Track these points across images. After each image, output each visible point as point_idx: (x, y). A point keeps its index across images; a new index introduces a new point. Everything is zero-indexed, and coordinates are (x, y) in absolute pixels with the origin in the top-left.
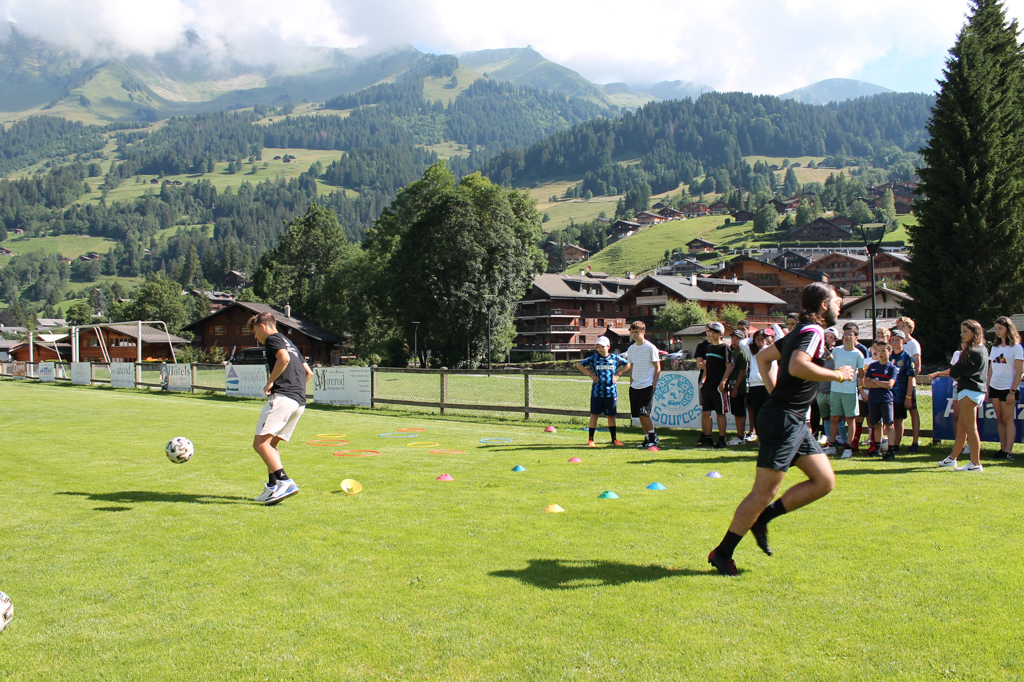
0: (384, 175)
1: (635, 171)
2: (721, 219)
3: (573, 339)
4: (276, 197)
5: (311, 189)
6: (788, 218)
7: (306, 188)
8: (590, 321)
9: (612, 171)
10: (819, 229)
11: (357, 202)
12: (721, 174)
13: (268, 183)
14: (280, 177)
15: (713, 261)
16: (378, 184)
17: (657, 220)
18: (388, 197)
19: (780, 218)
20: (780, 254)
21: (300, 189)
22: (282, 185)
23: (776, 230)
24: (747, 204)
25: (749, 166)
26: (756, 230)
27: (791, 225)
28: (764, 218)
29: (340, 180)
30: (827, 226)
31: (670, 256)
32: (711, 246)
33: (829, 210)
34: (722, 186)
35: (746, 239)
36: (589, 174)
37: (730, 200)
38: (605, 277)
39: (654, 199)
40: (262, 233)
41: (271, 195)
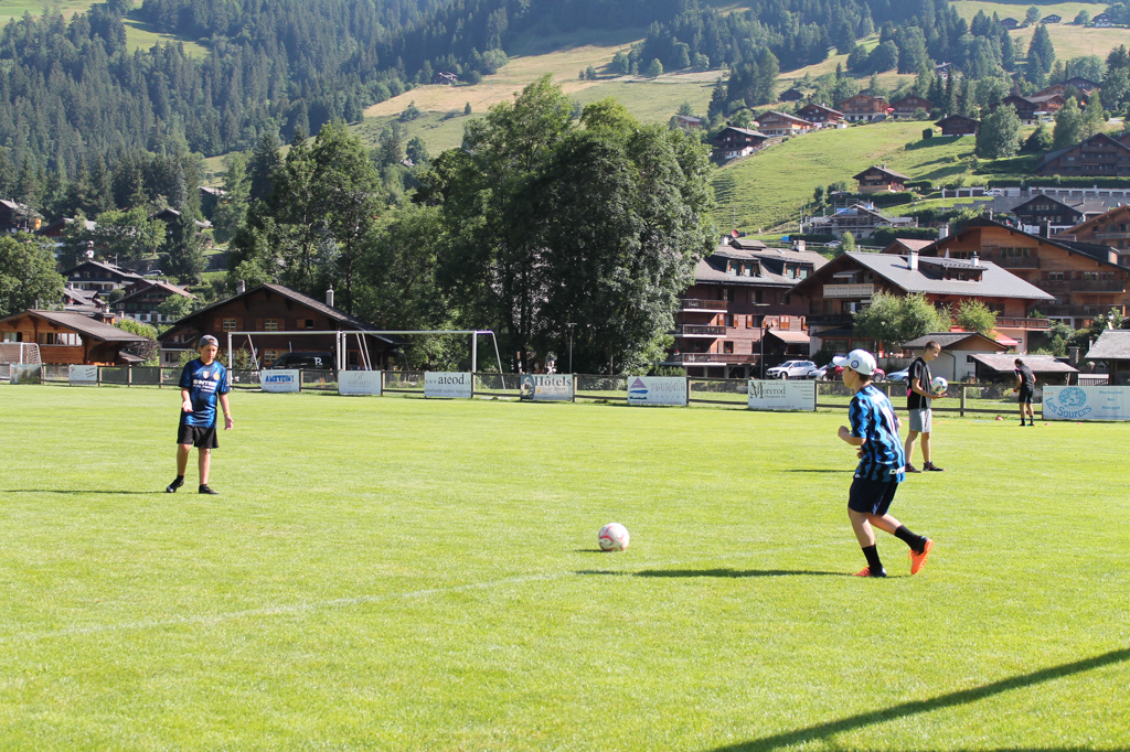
0: (257, 16)
1: (744, 24)
2: (915, 129)
3: (714, 346)
4: (44, 51)
5: (114, 37)
6: (1039, 131)
7: (105, 35)
8: (741, 319)
9: (700, 24)
10: (1096, 154)
11: (205, 68)
12: (909, 35)
13: (27, 22)
14: (51, 10)
15: (902, 209)
16: (246, 33)
17: (795, 127)
18: (266, 59)
19: (1025, 131)
20: (1025, 200)
21: (91, 37)
22: (57, 27)
23: (1018, 153)
24: (962, 99)
25: (962, 21)
26: (979, 152)
27: (1045, 145)
28: (996, 131)
29: (169, 22)
30: (1111, 148)
31: (824, 197)
32: (899, 181)
33: (1114, 116)
34: (912, 60)
35: (960, 169)
36: (656, 28)
37: (931, 92)
38: (759, 249)
39: (784, 81)
40: (23, 122)
41: (36, 47)
